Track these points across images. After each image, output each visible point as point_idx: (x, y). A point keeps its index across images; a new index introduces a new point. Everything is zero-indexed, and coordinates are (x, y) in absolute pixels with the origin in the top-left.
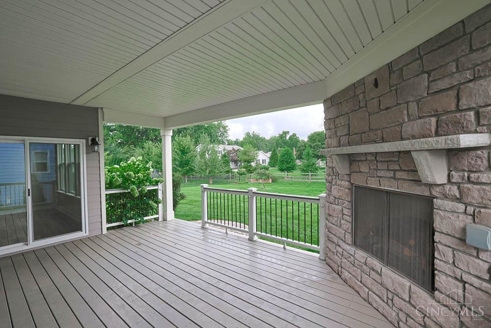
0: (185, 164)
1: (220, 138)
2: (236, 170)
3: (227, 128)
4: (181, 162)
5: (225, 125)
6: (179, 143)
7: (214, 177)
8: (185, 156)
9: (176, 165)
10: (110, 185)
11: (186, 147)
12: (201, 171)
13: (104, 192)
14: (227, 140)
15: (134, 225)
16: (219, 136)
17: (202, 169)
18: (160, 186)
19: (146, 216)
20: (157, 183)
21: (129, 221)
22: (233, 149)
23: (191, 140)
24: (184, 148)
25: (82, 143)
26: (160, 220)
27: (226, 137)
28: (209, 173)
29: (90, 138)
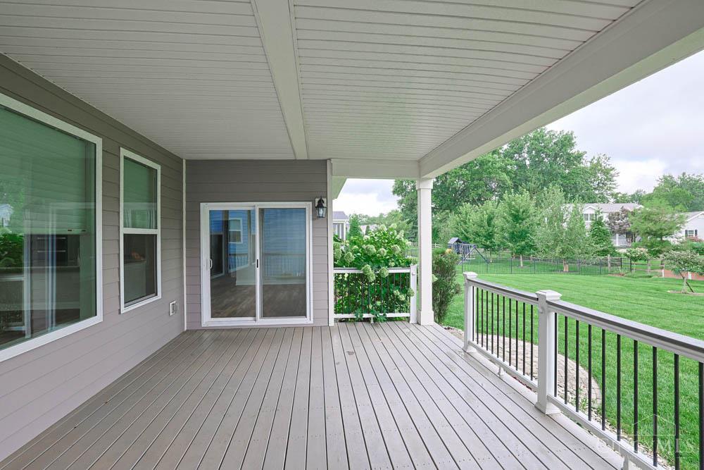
0: (520, 237)
1: (597, 192)
2: (624, 251)
3: (612, 172)
4: (513, 233)
5: (609, 167)
6: (510, 205)
7: (570, 260)
8: (520, 224)
9: (504, 238)
10: (340, 262)
11: (521, 210)
12: (547, 250)
13: (332, 271)
14: (612, 195)
15: (372, 322)
16: (595, 189)
17: (548, 247)
18: (412, 270)
19: (392, 311)
20: (408, 264)
21: (366, 316)
22: (624, 211)
23: (531, 198)
24: (518, 211)
25: (308, 206)
26: (410, 322)
27: (610, 189)
28: (563, 252)
29: (317, 200)
